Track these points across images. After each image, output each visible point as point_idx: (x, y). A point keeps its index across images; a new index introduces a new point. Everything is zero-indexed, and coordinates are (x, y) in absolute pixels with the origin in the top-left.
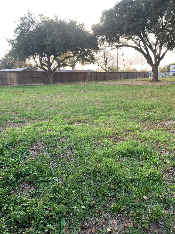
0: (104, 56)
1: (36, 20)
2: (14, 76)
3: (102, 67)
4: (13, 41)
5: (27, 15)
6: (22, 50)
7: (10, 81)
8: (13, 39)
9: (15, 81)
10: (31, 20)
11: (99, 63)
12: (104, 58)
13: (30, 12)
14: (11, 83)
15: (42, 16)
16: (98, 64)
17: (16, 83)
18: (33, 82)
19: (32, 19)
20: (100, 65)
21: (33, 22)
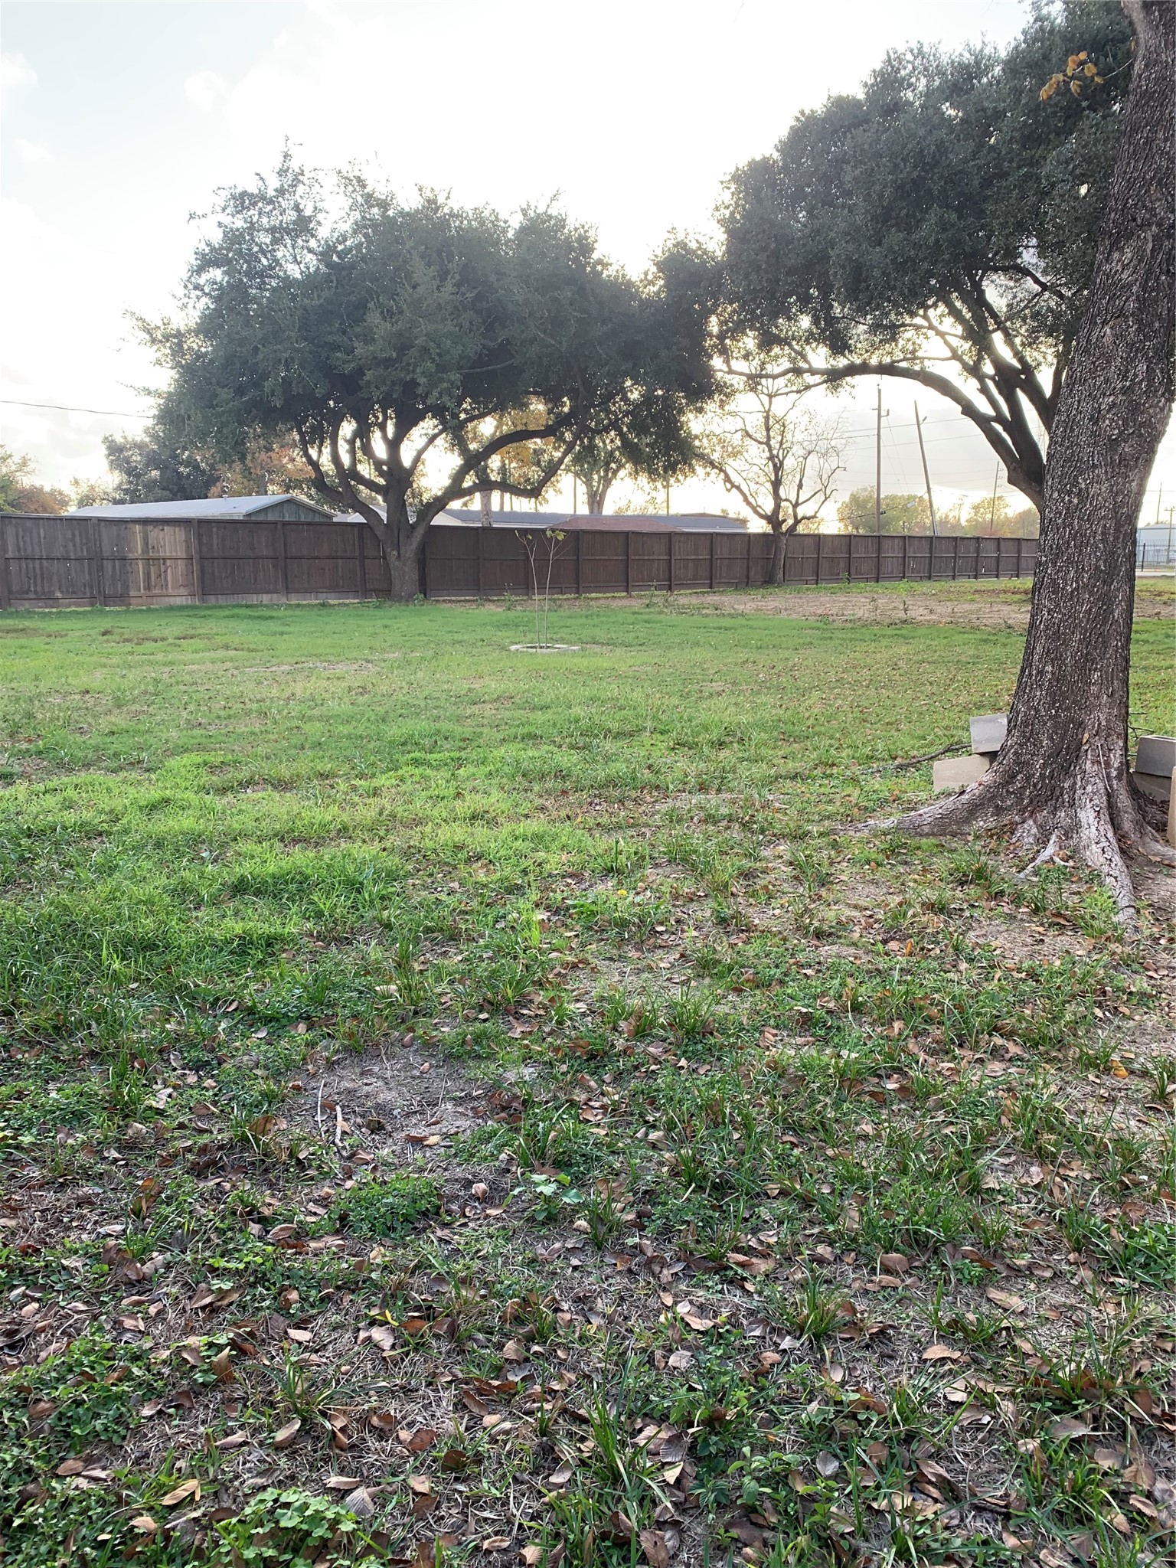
0: (768, 429)
1: (320, 217)
2: (172, 544)
3: (749, 503)
4: (179, 334)
5: (273, 183)
6: (225, 394)
7: (148, 575)
8: (183, 329)
9: (176, 573)
10: (292, 215)
11: (734, 477)
12: (768, 444)
13: (294, 165)
14: (148, 587)
15: (364, 186)
16: (727, 479)
17: (183, 591)
18: (288, 584)
19: (297, 208)
20: (738, 488)
21: (303, 226)
